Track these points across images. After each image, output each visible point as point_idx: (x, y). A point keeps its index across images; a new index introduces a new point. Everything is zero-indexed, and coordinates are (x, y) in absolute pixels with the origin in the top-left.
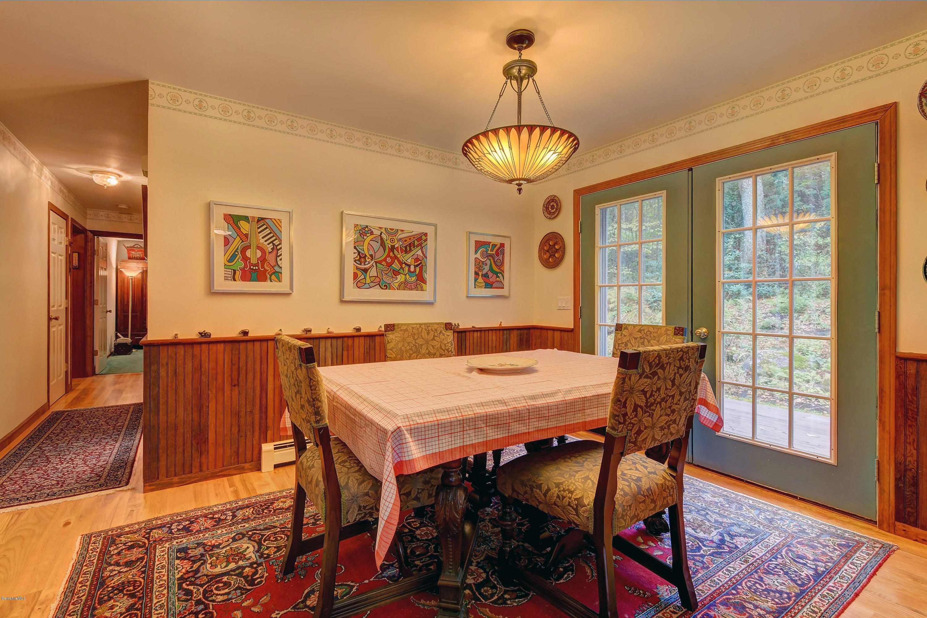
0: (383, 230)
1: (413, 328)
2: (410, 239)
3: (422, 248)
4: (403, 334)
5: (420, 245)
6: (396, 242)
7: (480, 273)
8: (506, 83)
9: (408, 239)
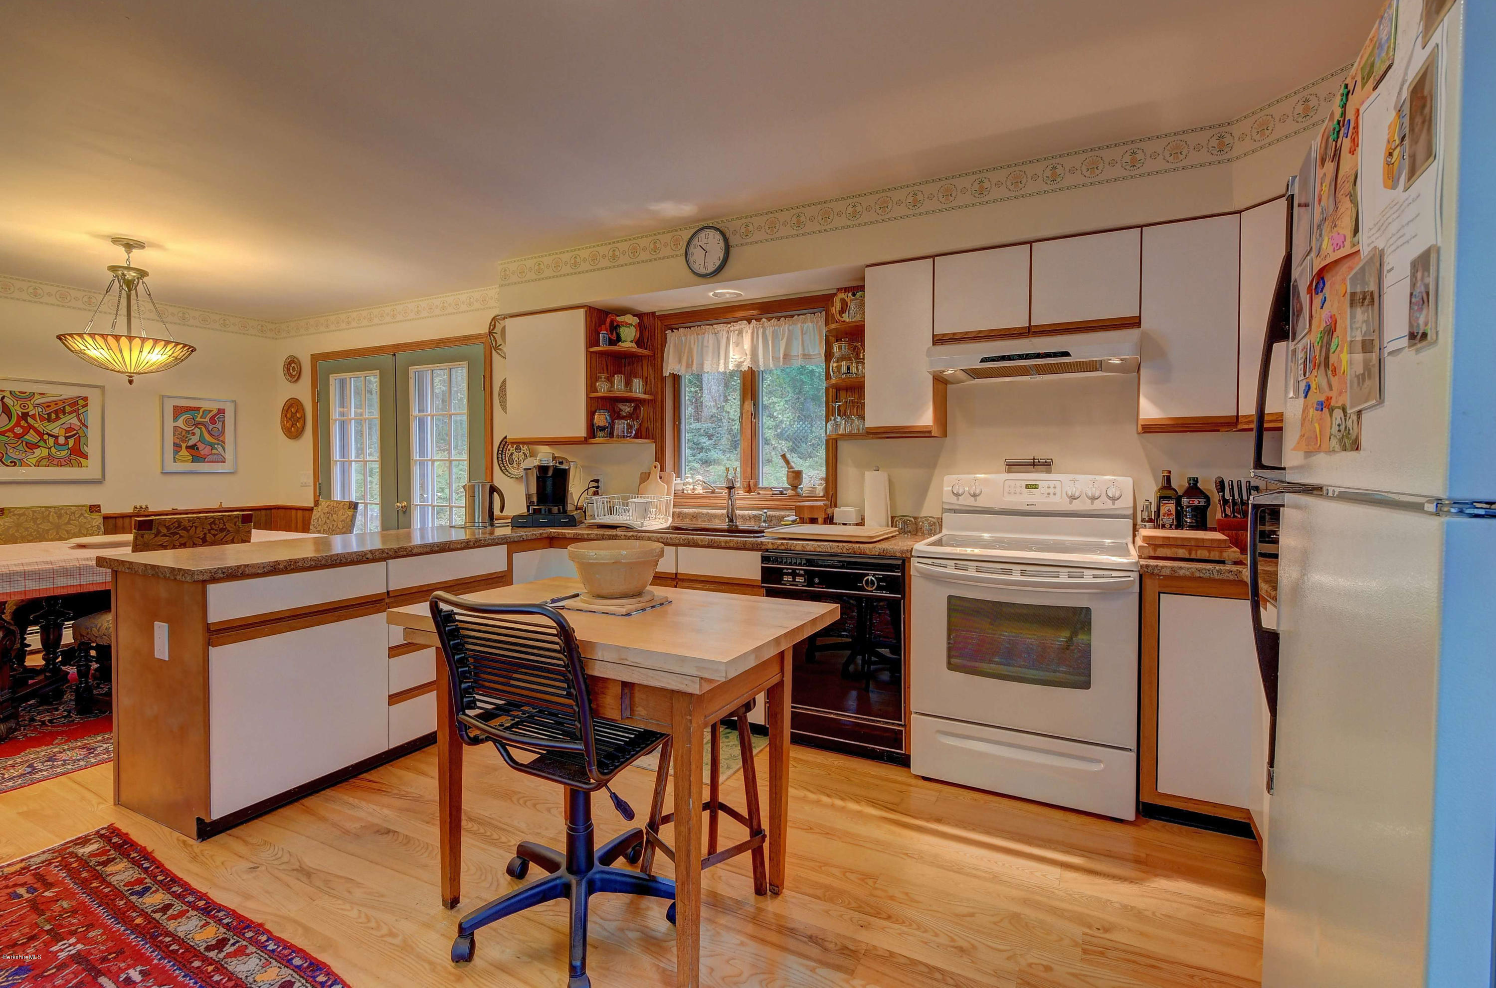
0: (7, 394)
1: (34, 512)
2: (56, 404)
3: (78, 416)
4: (18, 519)
5: (77, 411)
6: (31, 407)
7: (184, 445)
9: (52, 404)
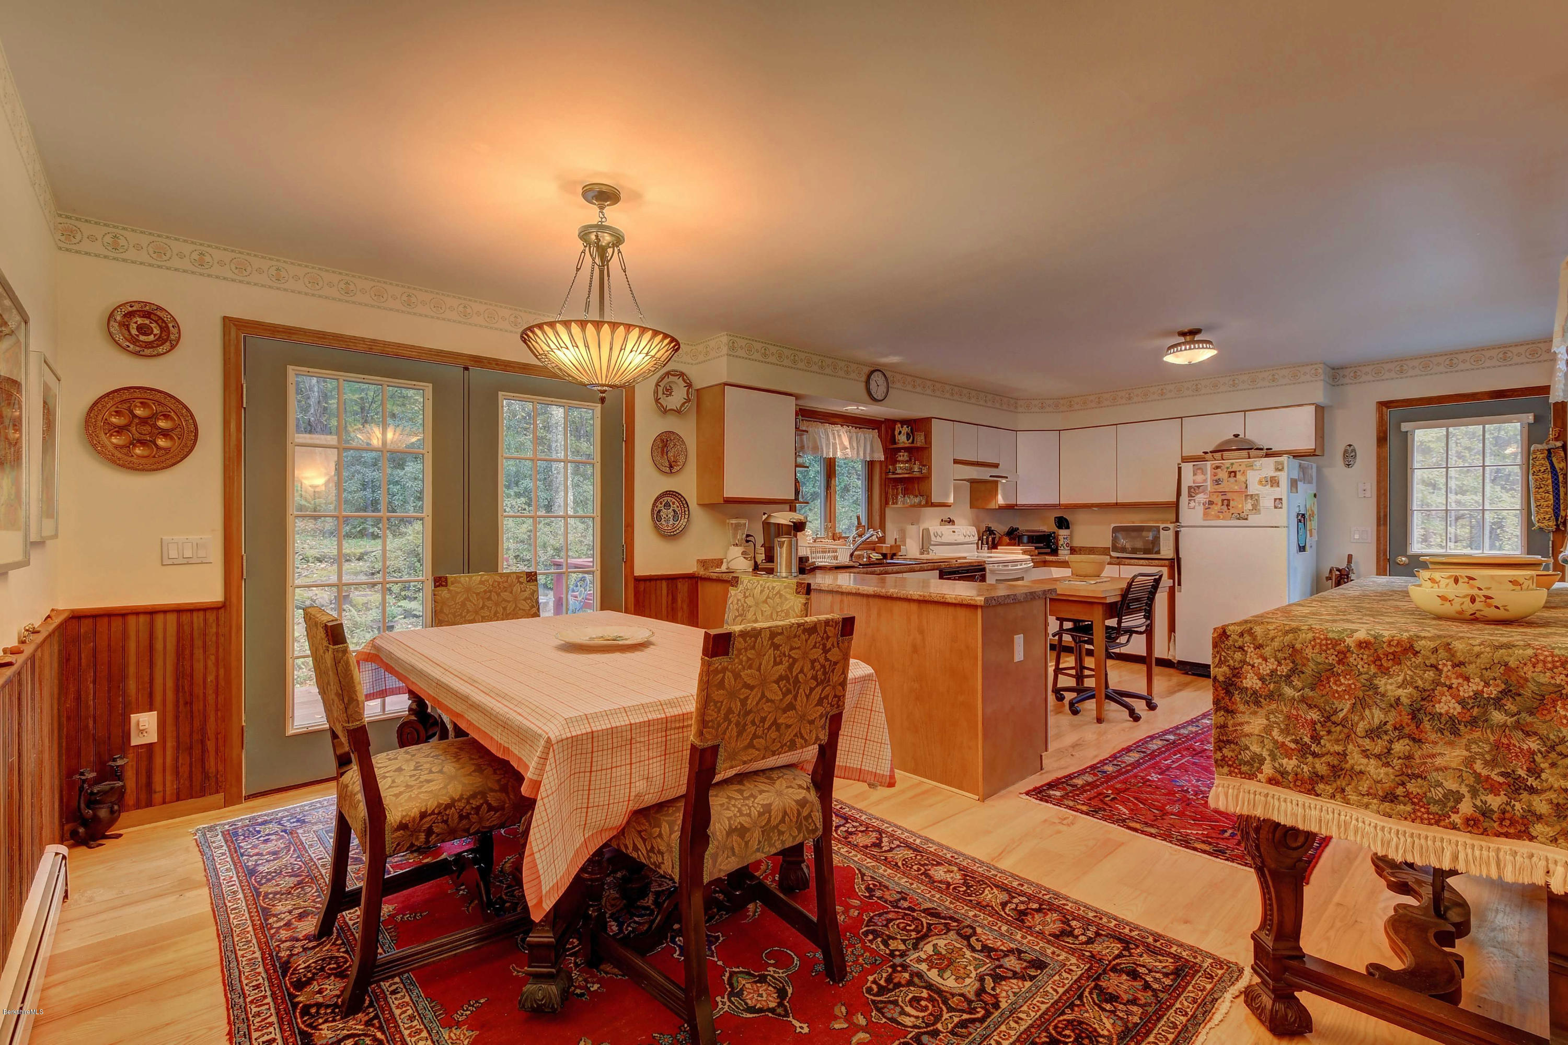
8: (584, 252)
